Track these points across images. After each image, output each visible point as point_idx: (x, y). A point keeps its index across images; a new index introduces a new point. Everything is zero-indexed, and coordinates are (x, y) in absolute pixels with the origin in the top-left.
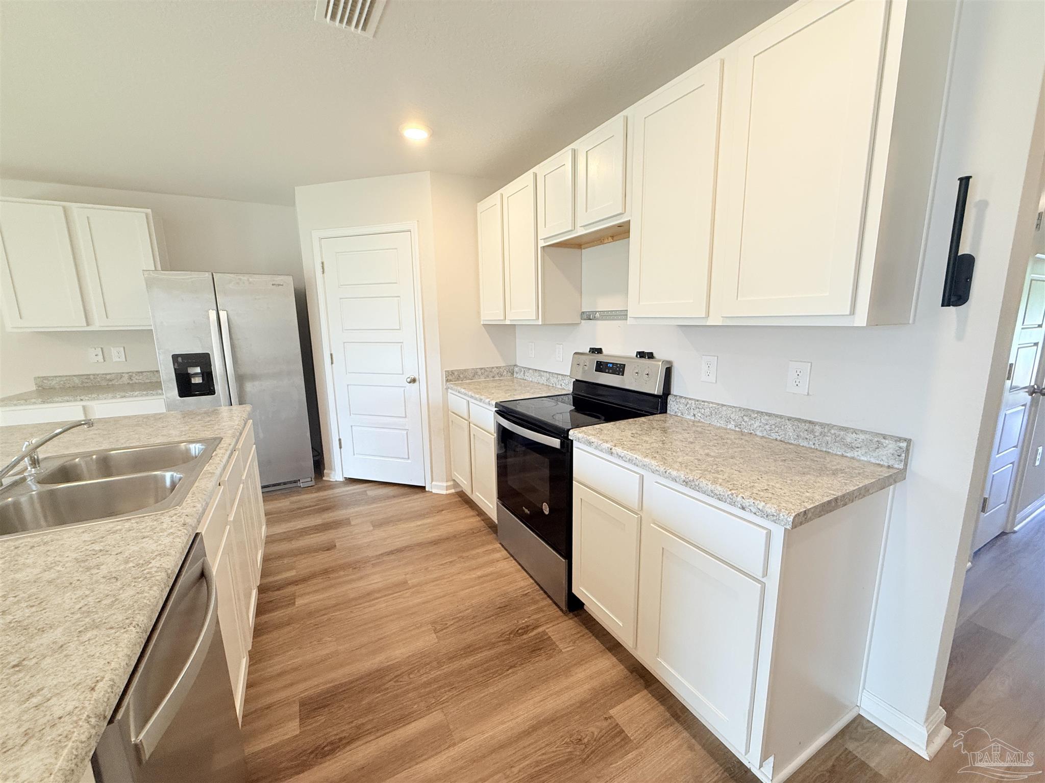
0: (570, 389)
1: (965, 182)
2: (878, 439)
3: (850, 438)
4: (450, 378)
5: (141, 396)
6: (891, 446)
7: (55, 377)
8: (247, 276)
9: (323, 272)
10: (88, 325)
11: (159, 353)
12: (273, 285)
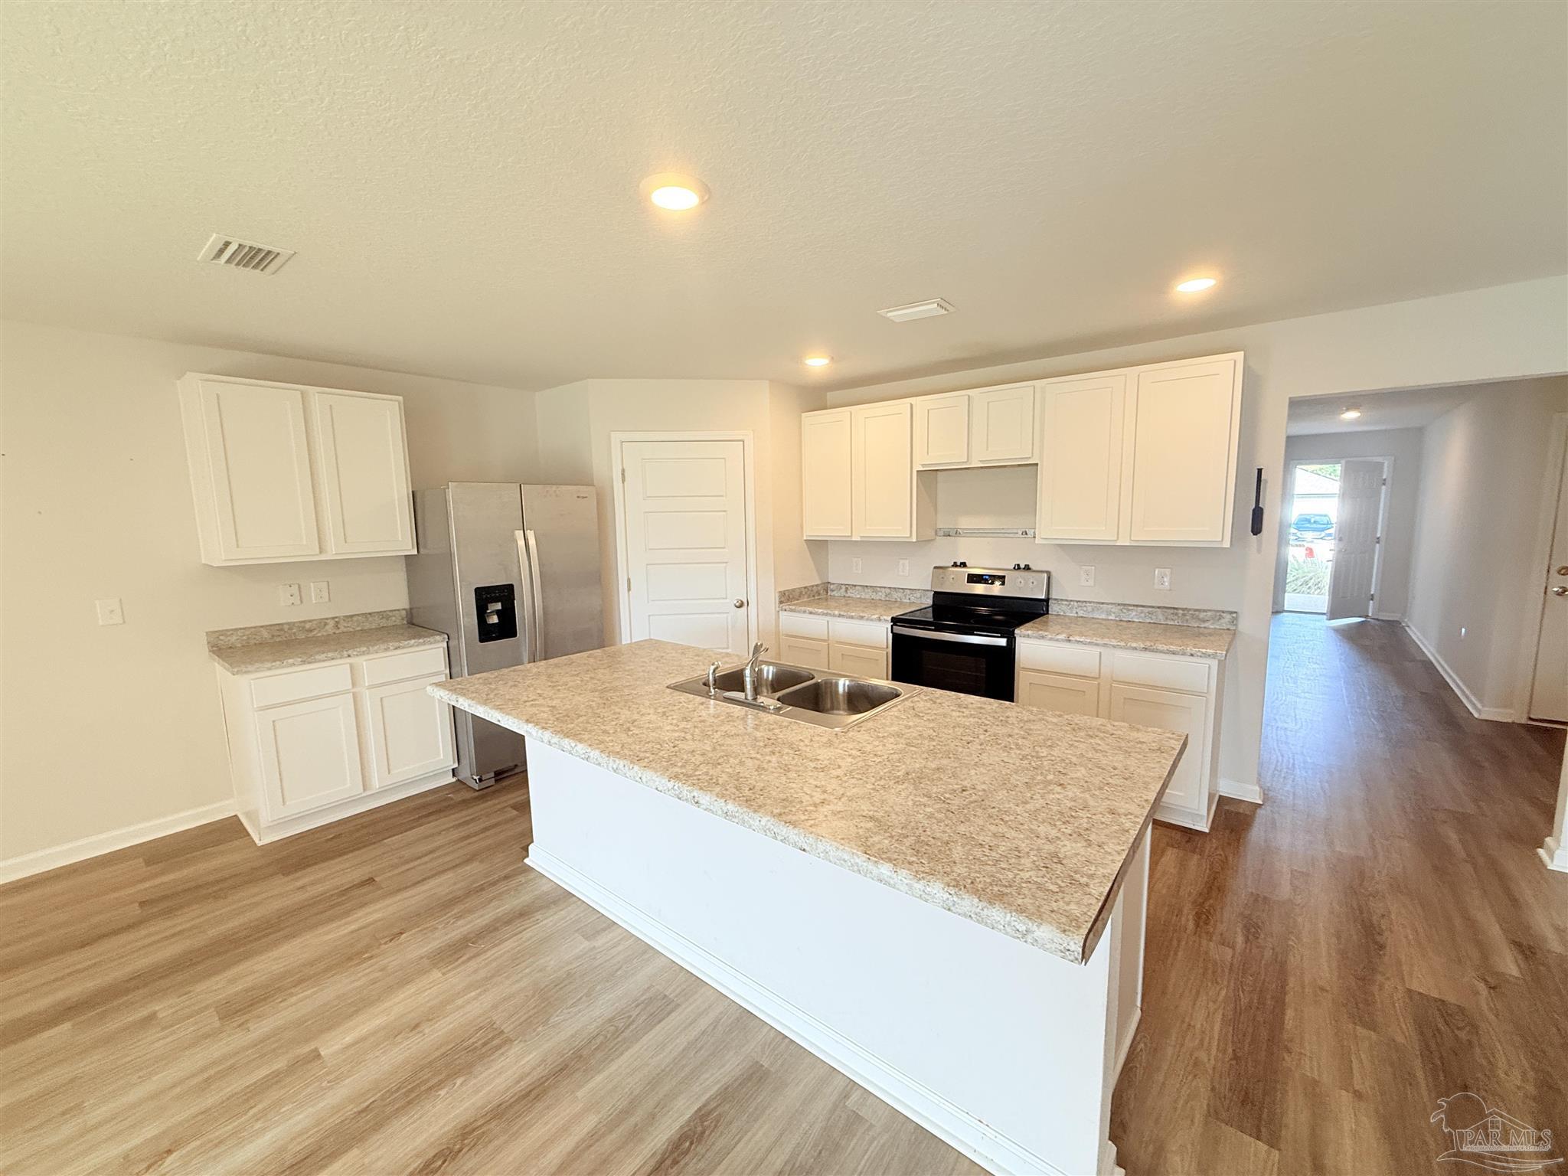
0: (930, 602)
1: (1260, 471)
2: (1219, 614)
3: (1202, 615)
4: (783, 599)
5: (417, 646)
6: (1228, 617)
7: (236, 630)
8: (554, 488)
9: (623, 481)
10: (321, 552)
11: (461, 587)
12: (578, 497)
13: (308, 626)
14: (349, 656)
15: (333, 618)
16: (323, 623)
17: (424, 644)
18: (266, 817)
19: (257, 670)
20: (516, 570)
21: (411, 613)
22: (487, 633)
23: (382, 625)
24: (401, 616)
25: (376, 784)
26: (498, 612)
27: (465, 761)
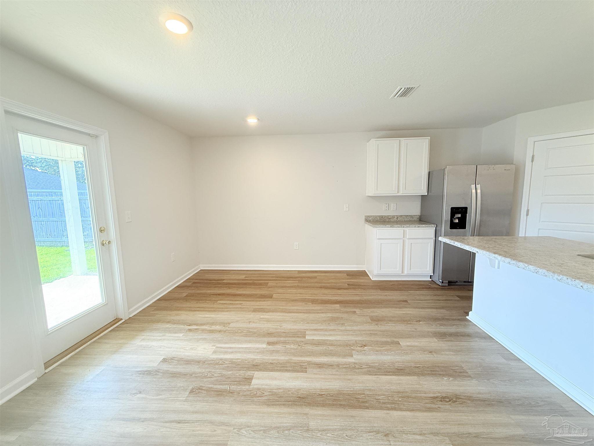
5: (425, 227)
7: (372, 216)
8: (493, 166)
9: (532, 161)
10: (398, 193)
11: (446, 206)
12: (505, 170)
13: (389, 217)
14: (404, 227)
15: (397, 216)
16: (394, 217)
17: (428, 227)
18: (376, 272)
19: (379, 227)
20: (469, 202)
21: (421, 217)
22: (453, 226)
23: (410, 220)
24: (417, 217)
25: (406, 272)
26: (458, 218)
27: (437, 274)
